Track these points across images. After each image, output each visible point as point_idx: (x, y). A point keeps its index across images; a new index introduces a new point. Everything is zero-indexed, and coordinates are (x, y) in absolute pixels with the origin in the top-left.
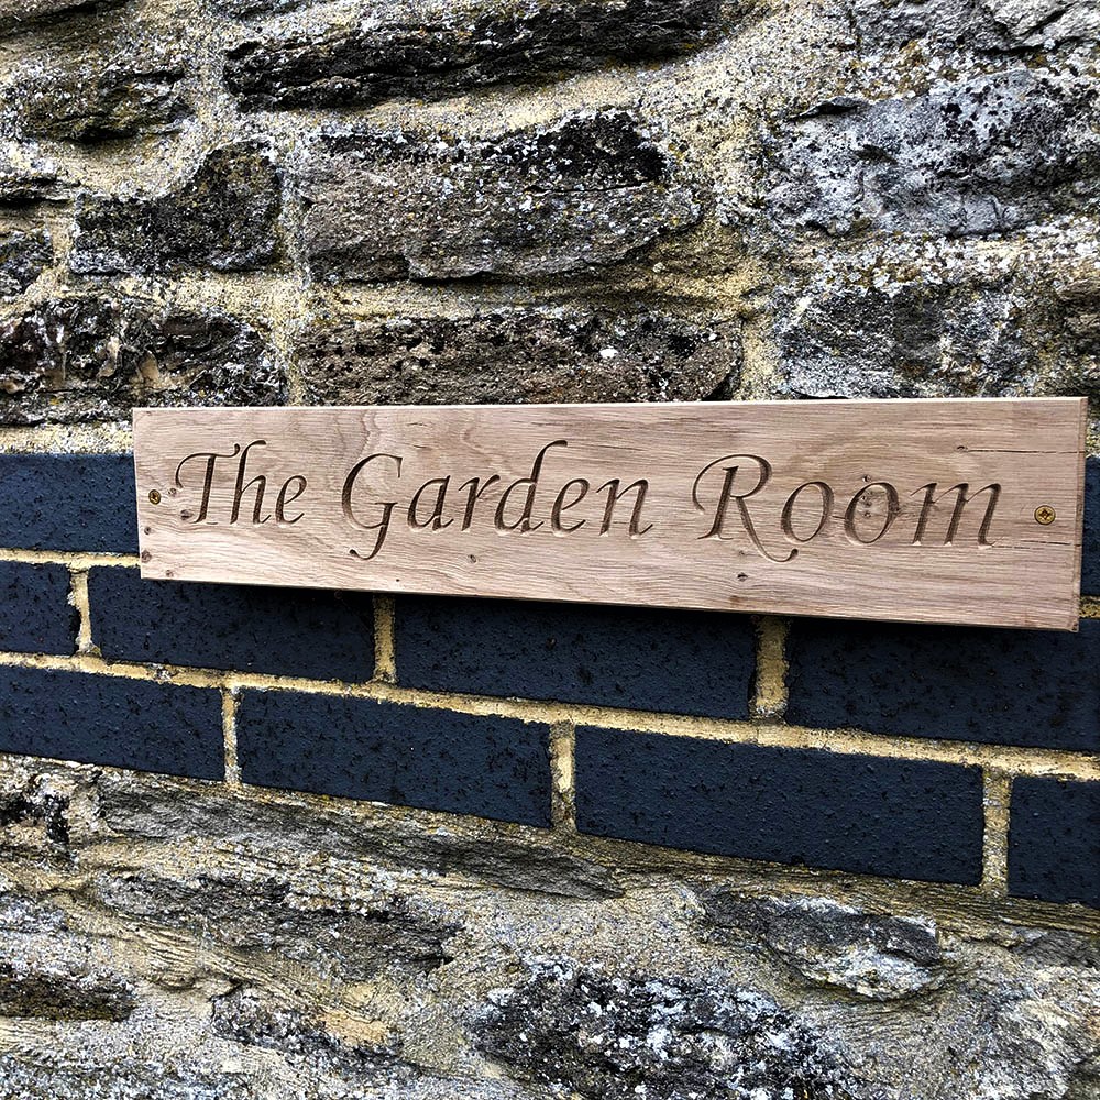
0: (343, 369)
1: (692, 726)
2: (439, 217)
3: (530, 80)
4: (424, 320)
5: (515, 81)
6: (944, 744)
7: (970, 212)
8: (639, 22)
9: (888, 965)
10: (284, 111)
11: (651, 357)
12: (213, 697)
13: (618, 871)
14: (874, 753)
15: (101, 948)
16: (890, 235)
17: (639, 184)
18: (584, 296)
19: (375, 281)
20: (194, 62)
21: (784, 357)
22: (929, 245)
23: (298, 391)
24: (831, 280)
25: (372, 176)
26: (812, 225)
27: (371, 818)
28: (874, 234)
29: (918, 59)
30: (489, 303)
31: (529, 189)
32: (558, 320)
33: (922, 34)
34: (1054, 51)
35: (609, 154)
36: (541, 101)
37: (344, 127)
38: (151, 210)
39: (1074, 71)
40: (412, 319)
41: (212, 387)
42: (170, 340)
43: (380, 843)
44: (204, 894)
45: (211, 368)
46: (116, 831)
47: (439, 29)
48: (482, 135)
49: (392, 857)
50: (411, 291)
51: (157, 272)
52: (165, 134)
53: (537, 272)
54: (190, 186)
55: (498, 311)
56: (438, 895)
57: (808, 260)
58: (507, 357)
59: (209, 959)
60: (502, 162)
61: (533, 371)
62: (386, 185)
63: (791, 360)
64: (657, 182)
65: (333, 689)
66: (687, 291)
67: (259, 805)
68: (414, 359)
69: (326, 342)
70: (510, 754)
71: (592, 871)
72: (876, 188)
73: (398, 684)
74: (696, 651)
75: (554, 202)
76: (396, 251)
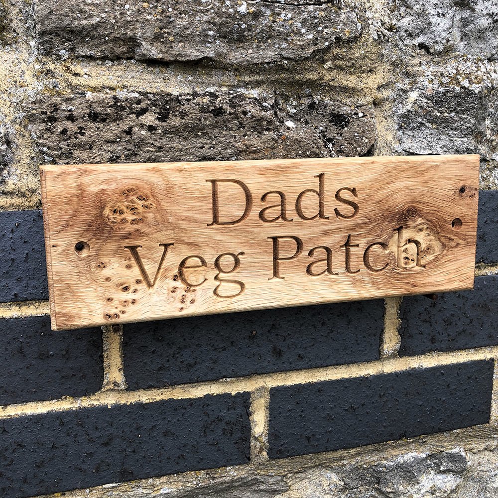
0: (76, 133)
1: (346, 371)
2: (170, 10)
4: (150, 93)
6: (476, 350)
9: (440, 480)
13: (289, 475)
14: (444, 363)
16: (462, 56)
17: (323, 4)
18: (273, 82)
19: (104, 59)
21: (398, 129)
22: (480, 64)
24: (431, 82)
26: (422, 46)
28: (454, 54)
30: (202, 83)
32: (256, 99)
40: (140, 93)
50: (136, 69)
53: (243, 61)
55: (212, 90)
57: (416, 68)
58: (225, 125)
61: (244, 136)
63: (402, 132)
64: (333, 5)
65: (63, 405)
66: (345, 83)
68: (142, 126)
69: (58, 109)
70: (221, 420)
71: (271, 481)
72: (460, 26)
73: (128, 390)
74: (349, 322)
75: (263, 9)
76: (130, 33)
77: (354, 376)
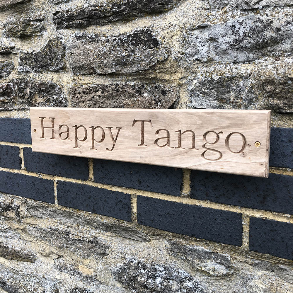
0: (80, 98)
1: (166, 197)
2: (102, 57)
3: (125, 20)
4: (100, 85)
5: (122, 20)
6: (232, 206)
7: (239, 56)
8: (152, 3)
9: (218, 267)
10: (67, 29)
11: (157, 96)
12: (51, 182)
13: (149, 235)
14: (213, 208)
15: (29, 244)
16: (218, 63)
17: (152, 48)
18: (140, 79)
19: (88, 74)
20: (46, 17)
21: (191, 97)
22: (228, 65)
23: (70, 103)
24: (202, 75)
25: (87, 46)
26: (197, 60)
27: (88, 216)
28: (213, 62)
29: (225, 12)
30: (116, 80)
31: (124, 50)
32: (133, 85)
33: (227, 5)
34: (262, 9)
35: (145, 40)
36: (128, 26)
37: (80, 33)
38: (36, 55)
39: (267, 15)
40: (97, 85)
41: (50, 102)
42: (40, 89)
43: (91, 223)
44: (51, 233)
45: (50, 97)
46: (31, 215)
47: (102, 6)
48: (114, 35)
49: (94, 226)
50: (97, 77)
51: (37, 72)
52: (39, 35)
53: (127, 72)
54: (44, 49)
55: (118, 83)
56: (105, 238)
57: (196, 70)
58: (119, 95)
59: (53, 249)
60: (118, 42)
61: (126, 99)
62: (90, 49)
63: (192, 97)
64: (157, 48)
65: (79, 182)
66: (165, 78)
67: (63, 211)
68: (97, 95)
69: (76, 90)
70: (121, 202)
71: (142, 234)
72: (213, 49)
73: (94, 181)
74: (167, 177)
75: (131, 53)
76: (92, 66)
77: (169, 200)
